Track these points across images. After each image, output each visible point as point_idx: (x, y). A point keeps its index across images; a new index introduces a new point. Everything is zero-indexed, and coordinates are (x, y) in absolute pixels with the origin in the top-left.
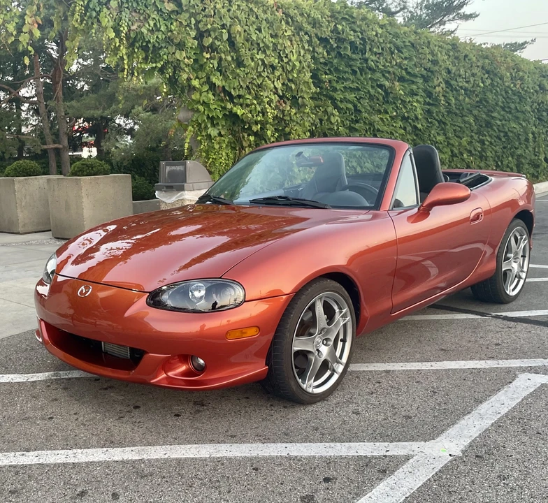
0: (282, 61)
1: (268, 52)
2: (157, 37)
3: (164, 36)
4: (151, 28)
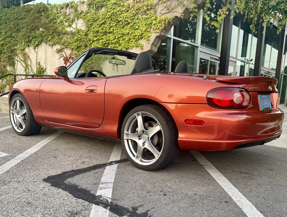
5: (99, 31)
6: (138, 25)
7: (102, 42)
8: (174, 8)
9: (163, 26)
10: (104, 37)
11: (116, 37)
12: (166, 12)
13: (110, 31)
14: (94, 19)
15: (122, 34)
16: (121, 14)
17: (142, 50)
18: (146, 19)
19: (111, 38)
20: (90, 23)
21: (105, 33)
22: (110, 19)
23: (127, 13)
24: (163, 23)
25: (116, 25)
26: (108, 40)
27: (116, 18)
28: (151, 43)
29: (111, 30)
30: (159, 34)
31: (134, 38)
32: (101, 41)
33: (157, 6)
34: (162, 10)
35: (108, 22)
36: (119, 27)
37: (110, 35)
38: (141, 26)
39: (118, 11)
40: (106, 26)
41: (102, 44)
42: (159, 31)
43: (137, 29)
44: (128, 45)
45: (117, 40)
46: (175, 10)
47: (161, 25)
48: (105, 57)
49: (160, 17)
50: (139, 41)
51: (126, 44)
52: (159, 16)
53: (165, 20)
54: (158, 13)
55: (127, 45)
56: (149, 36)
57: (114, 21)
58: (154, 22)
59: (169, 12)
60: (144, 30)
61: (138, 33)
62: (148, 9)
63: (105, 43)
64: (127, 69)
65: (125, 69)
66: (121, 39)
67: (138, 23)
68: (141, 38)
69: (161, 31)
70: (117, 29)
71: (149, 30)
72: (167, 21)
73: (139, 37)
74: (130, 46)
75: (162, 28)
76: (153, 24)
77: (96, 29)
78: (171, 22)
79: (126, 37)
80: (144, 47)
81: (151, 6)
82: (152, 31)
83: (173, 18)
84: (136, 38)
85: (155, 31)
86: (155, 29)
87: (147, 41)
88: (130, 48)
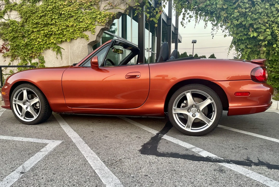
2: (212, 7)
3: (215, 6)
4: (208, 4)
5: (39, 22)
6: (83, 18)
7: (44, 33)
8: (117, 5)
9: (108, 20)
10: (45, 28)
11: (60, 29)
12: (109, 8)
13: (52, 23)
14: (32, 11)
15: (66, 26)
16: (63, 8)
17: (88, 40)
18: (90, 13)
19: (53, 29)
20: (28, 15)
21: (47, 25)
22: (51, 12)
23: (69, 7)
24: (107, 17)
25: (59, 18)
26: (50, 31)
27: (58, 12)
28: (97, 35)
29: (54, 22)
30: (104, 27)
31: (79, 30)
32: (42, 32)
33: (100, 2)
34: (105, 7)
35: (50, 15)
36: (62, 20)
37: (52, 27)
38: (85, 19)
39: (60, 5)
40: (46, 18)
41: (44, 35)
42: (104, 24)
43: (81, 22)
44: (73, 35)
45: (61, 31)
46: (118, 7)
47: (105, 19)
48: (47, 47)
49: (104, 12)
50: (84, 33)
51: (70, 35)
52: (102, 11)
53: (110, 15)
54: (102, 8)
55: (72, 36)
56: (94, 29)
57: (56, 14)
58: (99, 16)
59: (113, 8)
60: (89, 23)
61: (83, 25)
62: (91, 5)
63: (48, 34)
64: (72, 57)
65: (70, 58)
66: (65, 30)
67: (82, 16)
68: (86, 30)
69: (106, 24)
70: (60, 21)
71: (94, 23)
72: (111, 16)
73: (85, 29)
74: (75, 37)
75: (106, 21)
76: (98, 18)
77: (35, 20)
78: (115, 17)
79: (70, 29)
80: (89, 38)
81: (95, 3)
82: (96, 23)
83: (117, 13)
84: (81, 30)
85: (99, 24)
86: (100, 22)
87: (93, 33)
88: (75, 39)
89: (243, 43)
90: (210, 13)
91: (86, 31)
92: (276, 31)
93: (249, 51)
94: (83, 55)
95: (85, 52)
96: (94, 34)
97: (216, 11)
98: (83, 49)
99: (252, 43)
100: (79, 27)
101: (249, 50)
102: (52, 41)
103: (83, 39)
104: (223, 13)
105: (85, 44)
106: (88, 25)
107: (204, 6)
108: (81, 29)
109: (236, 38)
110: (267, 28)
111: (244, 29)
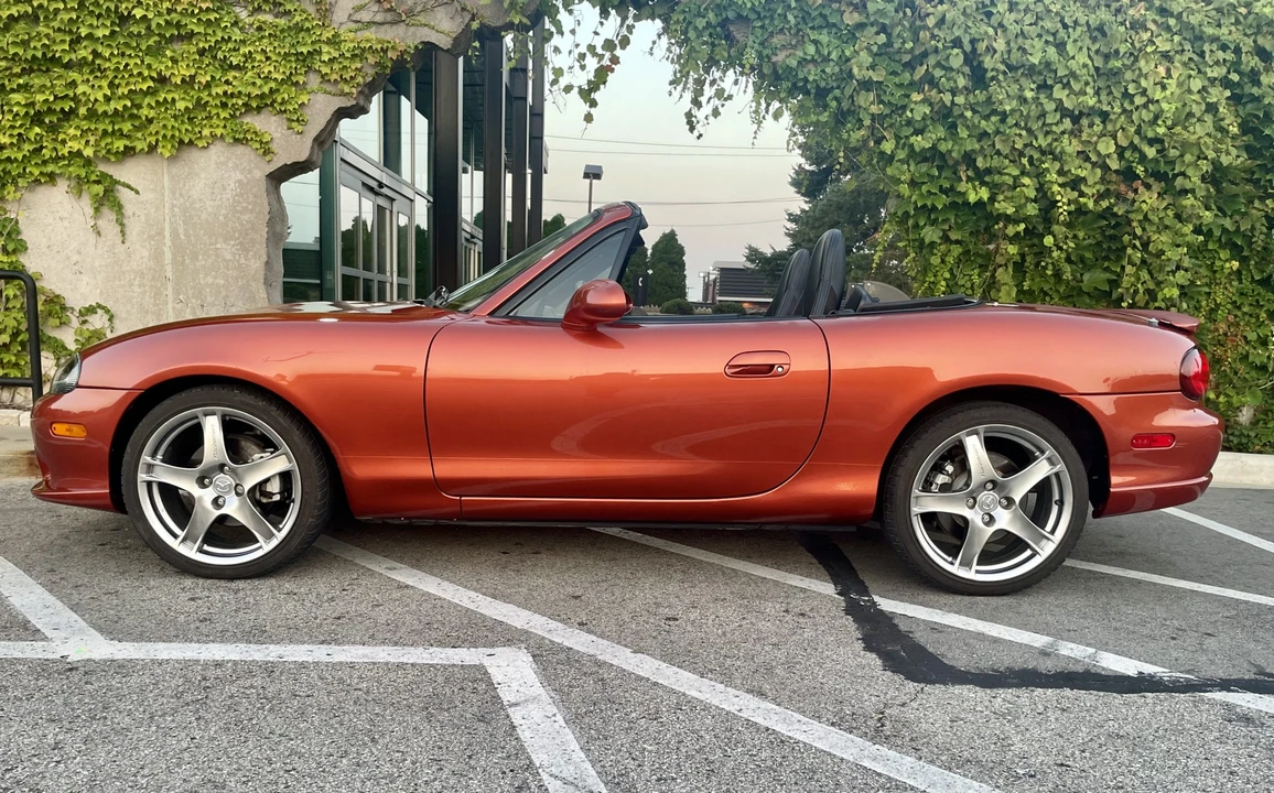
0: (1132, 102)
1: (1076, 87)
2: (823, 71)
3: (837, 69)
4: (809, 58)
6: (244, 50)
7: (25, 105)
8: (419, 9)
9: (371, 72)
10: (37, 81)
11: (124, 91)
12: (379, 18)
13: (75, 57)
15: (152, 78)
17: (267, 158)
18: (282, 31)
19: (84, 89)
21: (48, 62)
24: (372, 60)
25: (113, 35)
26: (65, 97)
28: (314, 135)
29: (84, 52)
30: (354, 103)
31: (224, 105)
32: (18, 98)
34: (357, 9)
35: (66, 17)
36: (134, 48)
37: (74, 75)
38: (259, 57)
40: (42, 29)
41: (27, 113)
42: (354, 90)
43: (238, 68)
44: (190, 128)
45: (129, 104)
46: (421, 19)
47: (359, 66)
48: (41, 173)
49: (352, 35)
50: (247, 119)
51: (176, 125)
52: (344, 28)
53: (385, 51)
54: (340, 16)
55: (186, 130)
56: (302, 105)
57: (100, 16)
58: (328, 52)
59: (396, 23)
60: (280, 77)
61: (244, 84)
63: (50, 111)
64: (181, 231)
65: (167, 234)
66: (150, 100)
67: (242, 42)
68: (259, 109)
69: (361, 90)
70: (123, 54)
71: (301, 79)
72: (391, 55)
73: (254, 105)
74: (200, 138)
75: (363, 77)
76: (325, 58)
78: (408, 62)
79: (177, 97)
80: (274, 146)
82: (314, 81)
83: (416, 47)
84: (233, 105)
85: (329, 88)
86: (336, 80)
87: (294, 124)
88: (201, 144)
89: (934, 223)
90: (813, 91)
91: (259, 113)
92: (1056, 188)
93: (956, 254)
94: (242, 225)
95: (252, 212)
96: (300, 128)
97: (838, 87)
98: (241, 195)
99: (964, 223)
100: (225, 93)
101: (957, 250)
102: (75, 146)
103: (240, 149)
104: (866, 100)
105: (250, 172)
106: (273, 85)
107: (794, 63)
108: (234, 101)
109: (913, 200)
110: (1023, 173)
111: (940, 168)
